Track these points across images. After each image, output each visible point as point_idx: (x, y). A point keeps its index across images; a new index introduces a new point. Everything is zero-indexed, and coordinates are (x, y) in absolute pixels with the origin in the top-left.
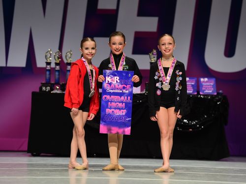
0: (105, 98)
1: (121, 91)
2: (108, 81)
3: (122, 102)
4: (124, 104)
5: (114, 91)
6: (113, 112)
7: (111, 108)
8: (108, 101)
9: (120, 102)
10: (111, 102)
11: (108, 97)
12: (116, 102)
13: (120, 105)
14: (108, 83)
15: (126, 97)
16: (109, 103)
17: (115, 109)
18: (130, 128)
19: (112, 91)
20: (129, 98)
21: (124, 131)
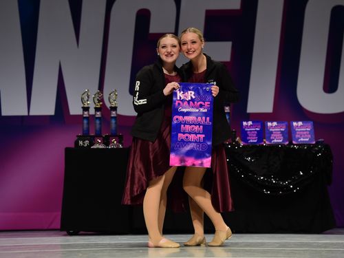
0: (177, 119)
1: (197, 110)
2: (180, 98)
3: (199, 125)
4: (202, 127)
5: (188, 110)
6: (187, 137)
7: (184, 133)
8: (181, 123)
9: (196, 125)
10: (185, 124)
11: (180, 118)
12: (190, 125)
13: (196, 128)
14: (180, 100)
15: (204, 118)
16: (182, 126)
17: (190, 133)
18: (210, 158)
19: (185, 110)
20: (208, 118)
21: (202, 164)
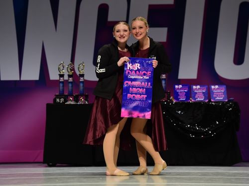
0: (127, 84)
1: (142, 78)
2: (130, 68)
3: (143, 88)
4: (144, 89)
5: (135, 77)
6: (134, 97)
7: (132, 94)
8: (129, 87)
9: (140, 88)
10: (133, 87)
11: (129, 83)
12: (137, 88)
13: (141, 90)
14: (129, 70)
15: (146, 83)
16: (131, 88)
17: (136, 94)
18: (150, 112)
19: (133, 77)
20: (149, 83)
21: (144, 116)
